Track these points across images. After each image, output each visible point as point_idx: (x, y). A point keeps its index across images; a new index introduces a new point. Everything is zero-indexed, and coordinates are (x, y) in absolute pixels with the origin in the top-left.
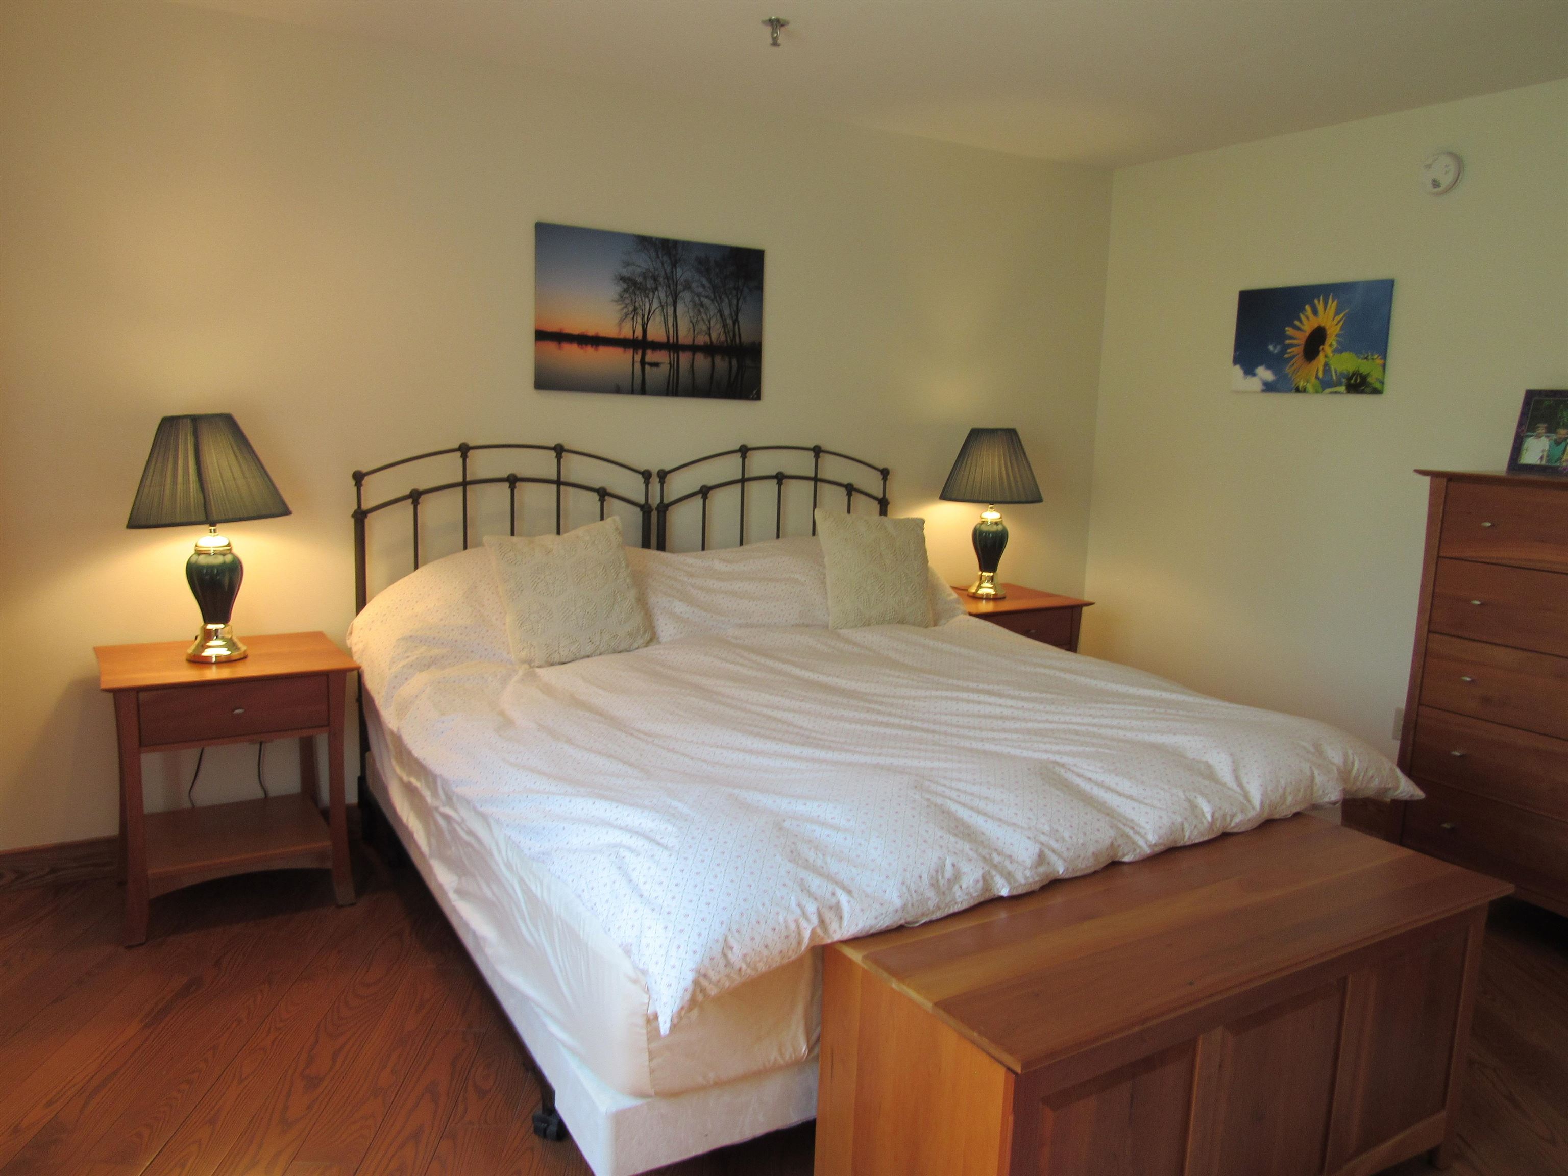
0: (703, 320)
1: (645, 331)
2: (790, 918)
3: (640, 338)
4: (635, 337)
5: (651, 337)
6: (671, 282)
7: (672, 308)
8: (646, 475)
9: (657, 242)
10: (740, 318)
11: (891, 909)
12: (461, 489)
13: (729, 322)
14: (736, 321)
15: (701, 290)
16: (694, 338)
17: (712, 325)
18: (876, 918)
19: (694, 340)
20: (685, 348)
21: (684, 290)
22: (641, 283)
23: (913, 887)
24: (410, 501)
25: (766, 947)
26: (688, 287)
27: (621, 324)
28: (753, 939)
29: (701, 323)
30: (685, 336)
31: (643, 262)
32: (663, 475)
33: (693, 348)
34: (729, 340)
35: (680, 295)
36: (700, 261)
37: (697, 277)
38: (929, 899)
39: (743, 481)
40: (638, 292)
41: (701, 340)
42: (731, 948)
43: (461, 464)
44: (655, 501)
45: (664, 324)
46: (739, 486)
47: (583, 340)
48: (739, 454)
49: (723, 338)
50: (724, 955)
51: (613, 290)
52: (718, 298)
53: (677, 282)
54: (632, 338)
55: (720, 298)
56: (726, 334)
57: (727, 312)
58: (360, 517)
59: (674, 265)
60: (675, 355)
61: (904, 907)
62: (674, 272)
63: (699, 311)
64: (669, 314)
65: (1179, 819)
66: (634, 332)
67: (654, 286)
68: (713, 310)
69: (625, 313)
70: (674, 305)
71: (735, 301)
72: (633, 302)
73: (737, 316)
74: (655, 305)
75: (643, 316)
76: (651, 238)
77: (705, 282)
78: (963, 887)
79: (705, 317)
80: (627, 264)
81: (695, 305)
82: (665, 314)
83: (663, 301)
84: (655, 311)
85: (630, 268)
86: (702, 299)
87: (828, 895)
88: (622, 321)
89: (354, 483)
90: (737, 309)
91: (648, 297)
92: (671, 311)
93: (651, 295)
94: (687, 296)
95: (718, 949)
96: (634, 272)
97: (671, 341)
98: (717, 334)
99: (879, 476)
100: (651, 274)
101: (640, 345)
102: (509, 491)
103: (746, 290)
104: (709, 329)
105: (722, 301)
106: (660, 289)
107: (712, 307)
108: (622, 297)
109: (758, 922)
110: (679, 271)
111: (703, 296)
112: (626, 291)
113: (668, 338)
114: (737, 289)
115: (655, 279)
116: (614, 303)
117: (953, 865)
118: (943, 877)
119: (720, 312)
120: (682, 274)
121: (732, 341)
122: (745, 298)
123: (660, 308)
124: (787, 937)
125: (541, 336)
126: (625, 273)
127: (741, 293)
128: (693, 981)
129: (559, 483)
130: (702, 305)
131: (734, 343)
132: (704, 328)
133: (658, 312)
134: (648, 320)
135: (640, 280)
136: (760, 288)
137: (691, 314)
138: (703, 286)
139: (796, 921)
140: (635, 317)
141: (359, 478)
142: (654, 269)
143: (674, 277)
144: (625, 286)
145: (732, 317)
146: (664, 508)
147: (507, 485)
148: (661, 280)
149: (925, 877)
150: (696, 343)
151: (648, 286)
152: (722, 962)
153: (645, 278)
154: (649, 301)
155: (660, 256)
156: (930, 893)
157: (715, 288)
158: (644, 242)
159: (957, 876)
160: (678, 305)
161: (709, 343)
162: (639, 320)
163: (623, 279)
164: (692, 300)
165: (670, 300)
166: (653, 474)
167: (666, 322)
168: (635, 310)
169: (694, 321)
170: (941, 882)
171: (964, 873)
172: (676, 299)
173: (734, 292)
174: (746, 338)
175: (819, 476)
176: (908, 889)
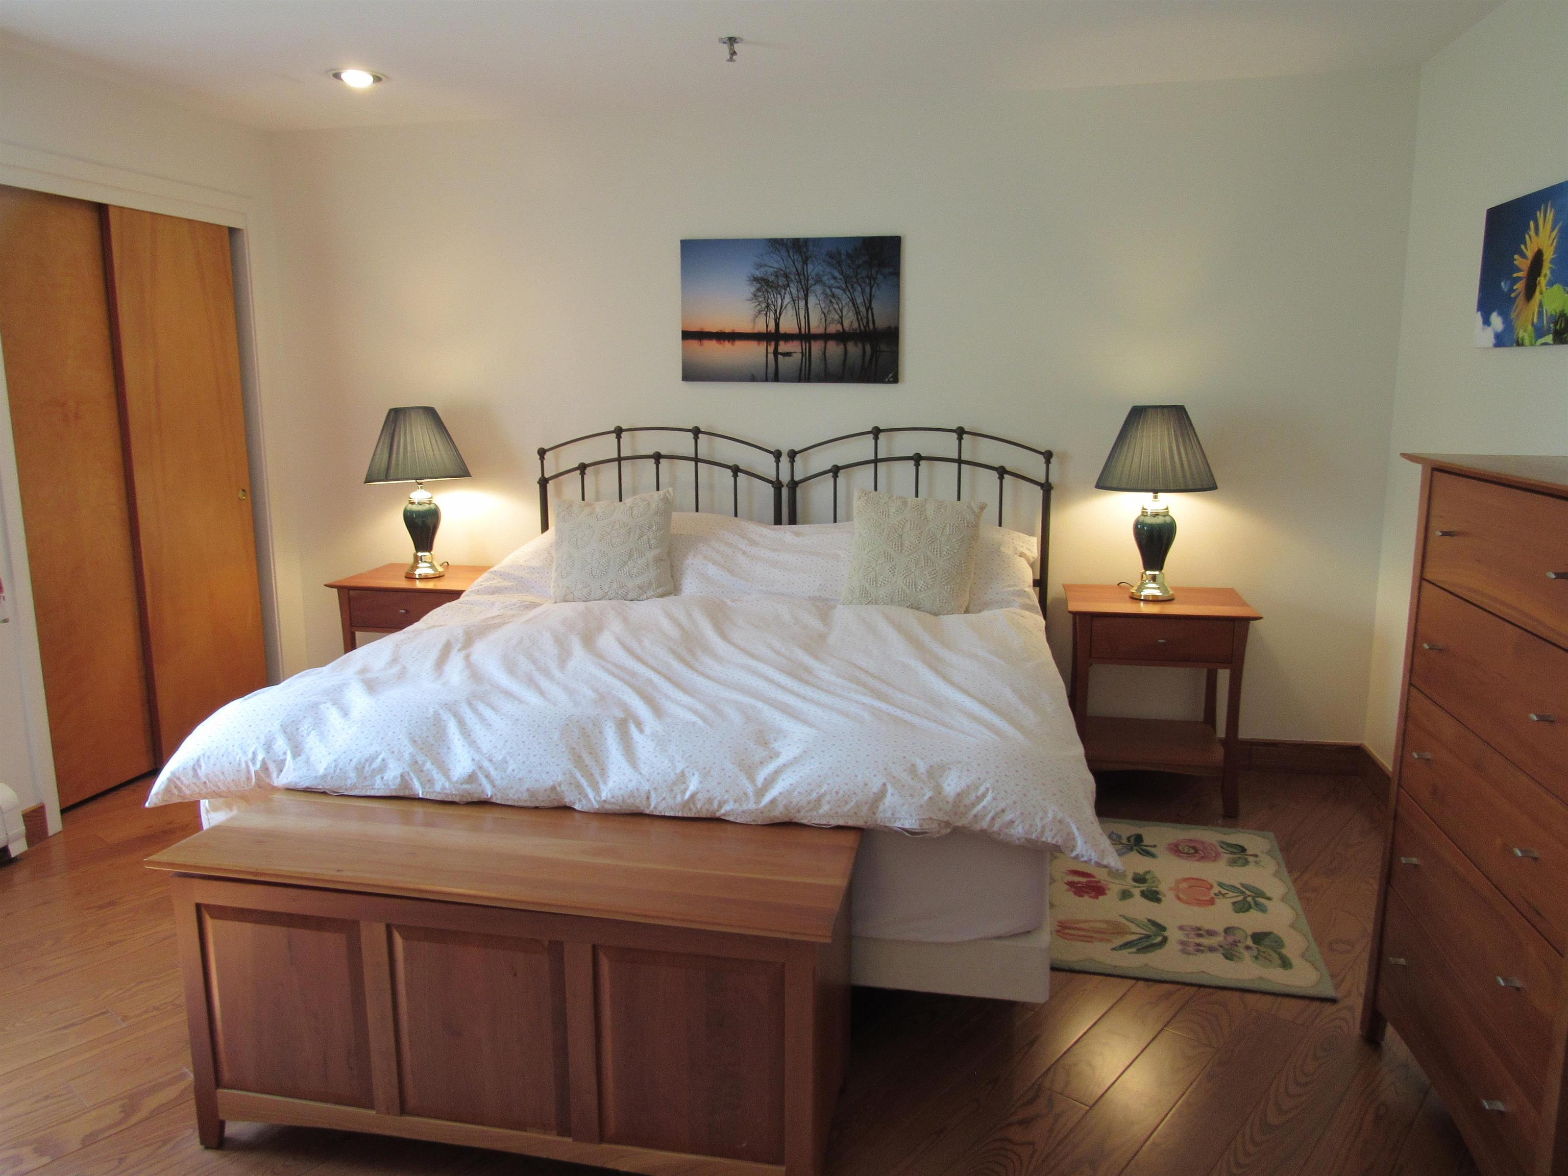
0: (835, 309)
1: (777, 325)
2: (244, 759)
3: (773, 331)
4: (768, 330)
5: (782, 329)
6: (802, 277)
7: (804, 301)
8: (778, 455)
9: (789, 243)
10: (874, 305)
11: (313, 775)
12: (616, 463)
13: (863, 309)
14: (869, 308)
15: (832, 282)
16: (826, 327)
17: (844, 314)
18: (300, 778)
19: (825, 330)
20: (817, 337)
21: (815, 284)
22: (773, 282)
23: (340, 766)
24: (579, 472)
25: (223, 773)
26: (818, 281)
27: (754, 320)
28: (215, 765)
29: (833, 312)
30: (816, 325)
31: (775, 263)
32: (793, 455)
33: (825, 337)
34: (862, 326)
35: (812, 288)
36: (831, 255)
37: (828, 269)
38: (350, 778)
39: (876, 461)
40: (770, 290)
41: (833, 328)
42: (200, 767)
43: (616, 443)
44: (785, 478)
45: (795, 317)
46: (873, 465)
47: (722, 336)
48: (871, 436)
49: (855, 325)
50: (194, 770)
51: (749, 290)
52: (850, 288)
53: (808, 276)
54: (765, 332)
55: (853, 287)
56: (859, 322)
57: (859, 300)
58: (543, 483)
59: (805, 262)
60: (807, 345)
61: (324, 777)
62: (805, 267)
63: (831, 302)
64: (800, 308)
65: (646, 787)
66: (767, 326)
67: (786, 283)
68: (845, 299)
69: (759, 310)
70: (805, 299)
71: (867, 289)
72: (766, 300)
73: (870, 303)
74: (787, 299)
75: (776, 311)
76: (782, 240)
77: (836, 274)
78: (385, 778)
79: (836, 307)
80: (759, 266)
81: (826, 296)
82: (797, 308)
83: (795, 295)
84: (786, 305)
85: (763, 269)
86: (833, 290)
87: (281, 753)
88: (756, 317)
89: (538, 457)
90: (871, 295)
91: (780, 294)
92: (802, 304)
93: (783, 292)
94: (818, 289)
95: (191, 763)
96: (766, 273)
97: (803, 332)
98: (850, 321)
99: (1041, 459)
100: (782, 272)
101: (773, 337)
102: (655, 466)
103: (880, 277)
104: (841, 317)
105: (854, 290)
106: (791, 285)
107: (844, 296)
108: (755, 296)
109: (223, 756)
110: (810, 267)
111: (834, 287)
112: (758, 290)
113: (800, 329)
114: (870, 277)
115: (786, 276)
116: (749, 302)
117: (383, 760)
118: (370, 765)
119: (853, 301)
120: (813, 269)
121: (865, 327)
122: (878, 285)
123: (792, 303)
124: (238, 771)
125: (687, 335)
126: (758, 274)
127: (875, 281)
128: (168, 779)
129: (696, 460)
130: (833, 296)
131: (867, 328)
132: (837, 317)
133: (790, 307)
134: (780, 315)
135: (772, 278)
136: (896, 273)
137: (823, 306)
138: (835, 278)
139: (246, 762)
140: (768, 313)
141: (542, 453)
142: (785, 267)
143: (806, 273)
144: (758, 285)
145: (865, 305)
146: (794, 485)
147: (653, 461)
148: (792, 276)
149: (355, 761)
150: (828, 332)
151: (780, 283)
152: (191, 773)
153: (777, 276)
154: (781, 296)
155: (791, 255)
156: (352, 774)
157: (847, 279)
158: (776, 244)
159: (383, 769)
160: (809, 299)
161: (841, 330)
162: (772, 315)
163: (756, 279)
164: (824, 293)
165: (802, 294)
166: (783, 453)
167: (798, 314)
168: (768, 306)
169: (826, 312)
170: (367, 768)
171: (390, 768)
172: (807, 292)
173: (867, 281)
174: (881, 322)
175: (963, 458)
176: (336, 766)
